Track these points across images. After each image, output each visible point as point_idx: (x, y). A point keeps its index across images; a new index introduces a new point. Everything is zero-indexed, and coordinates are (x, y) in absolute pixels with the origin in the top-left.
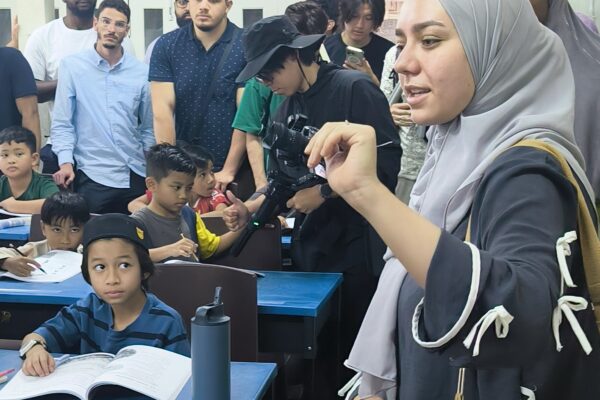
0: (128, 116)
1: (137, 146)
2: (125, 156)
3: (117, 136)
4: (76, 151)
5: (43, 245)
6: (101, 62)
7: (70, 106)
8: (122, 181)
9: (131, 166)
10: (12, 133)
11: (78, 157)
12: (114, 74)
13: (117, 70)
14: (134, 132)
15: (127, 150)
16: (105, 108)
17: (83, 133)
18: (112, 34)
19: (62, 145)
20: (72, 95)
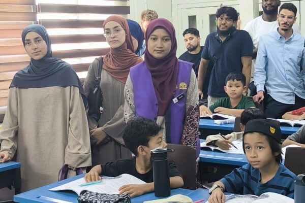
0: (295, 66)
1: (299, 82)
2: (293, 87)
3: (288, 77)
4: (266, 84)
5: (240, 134)
6: (280, 37)
7: (264, 61)
8: (291, 100)
9: (295, 93)
10: (235, 75)
11: (267, 88)
12: (287, 44)
13: (289, 42)
14: (297, 74)
15: (294, 84)
16: (282, 62)
17: (271, 75)
18: (286, 23)
19: (259, 82)
20: (265, 55)
